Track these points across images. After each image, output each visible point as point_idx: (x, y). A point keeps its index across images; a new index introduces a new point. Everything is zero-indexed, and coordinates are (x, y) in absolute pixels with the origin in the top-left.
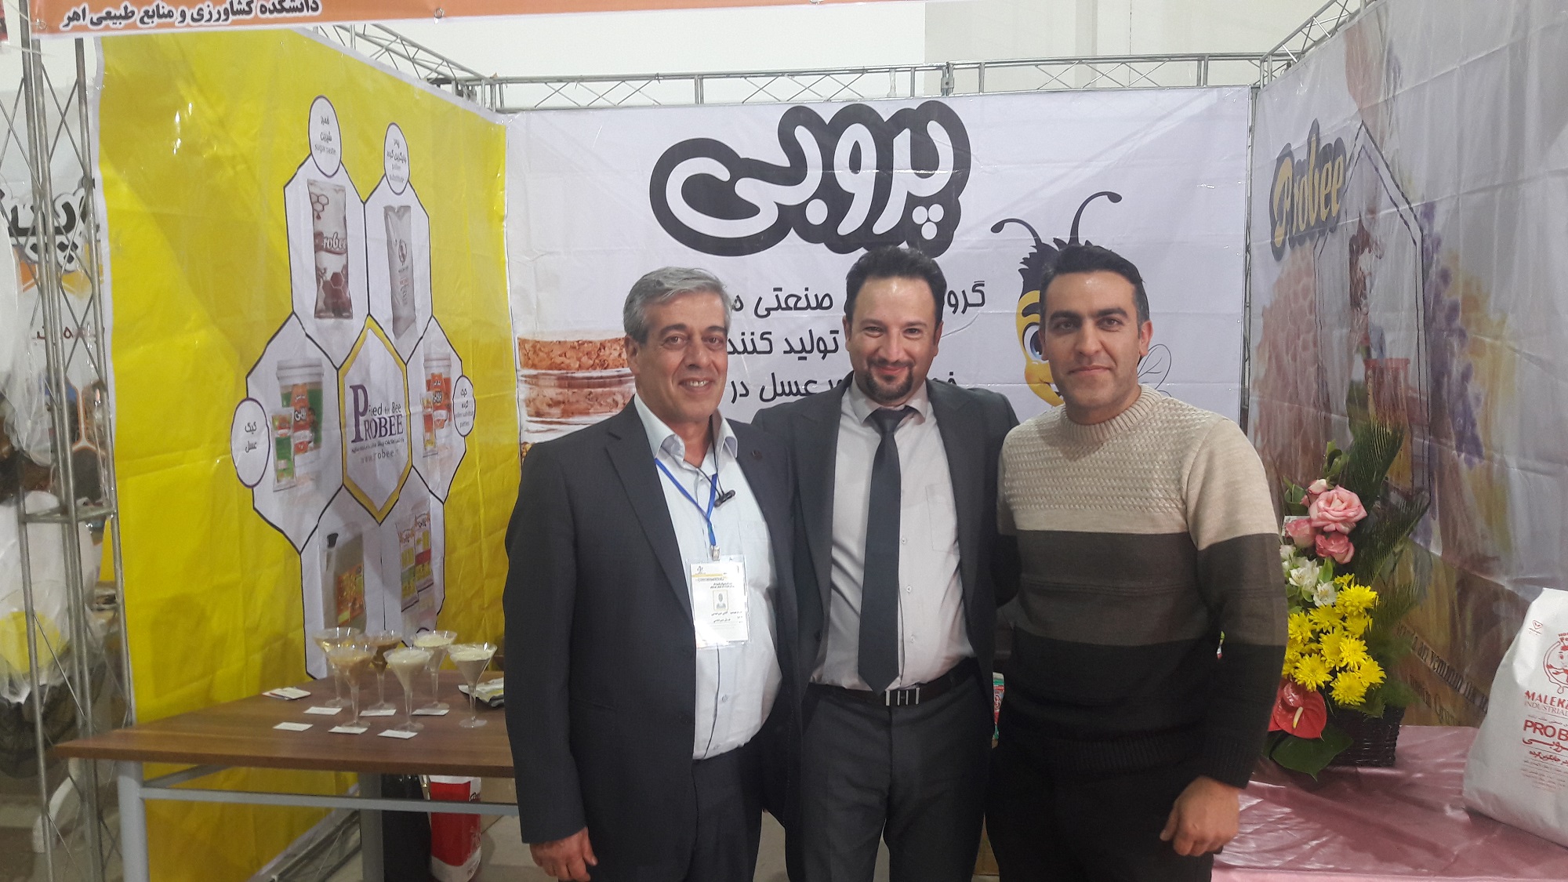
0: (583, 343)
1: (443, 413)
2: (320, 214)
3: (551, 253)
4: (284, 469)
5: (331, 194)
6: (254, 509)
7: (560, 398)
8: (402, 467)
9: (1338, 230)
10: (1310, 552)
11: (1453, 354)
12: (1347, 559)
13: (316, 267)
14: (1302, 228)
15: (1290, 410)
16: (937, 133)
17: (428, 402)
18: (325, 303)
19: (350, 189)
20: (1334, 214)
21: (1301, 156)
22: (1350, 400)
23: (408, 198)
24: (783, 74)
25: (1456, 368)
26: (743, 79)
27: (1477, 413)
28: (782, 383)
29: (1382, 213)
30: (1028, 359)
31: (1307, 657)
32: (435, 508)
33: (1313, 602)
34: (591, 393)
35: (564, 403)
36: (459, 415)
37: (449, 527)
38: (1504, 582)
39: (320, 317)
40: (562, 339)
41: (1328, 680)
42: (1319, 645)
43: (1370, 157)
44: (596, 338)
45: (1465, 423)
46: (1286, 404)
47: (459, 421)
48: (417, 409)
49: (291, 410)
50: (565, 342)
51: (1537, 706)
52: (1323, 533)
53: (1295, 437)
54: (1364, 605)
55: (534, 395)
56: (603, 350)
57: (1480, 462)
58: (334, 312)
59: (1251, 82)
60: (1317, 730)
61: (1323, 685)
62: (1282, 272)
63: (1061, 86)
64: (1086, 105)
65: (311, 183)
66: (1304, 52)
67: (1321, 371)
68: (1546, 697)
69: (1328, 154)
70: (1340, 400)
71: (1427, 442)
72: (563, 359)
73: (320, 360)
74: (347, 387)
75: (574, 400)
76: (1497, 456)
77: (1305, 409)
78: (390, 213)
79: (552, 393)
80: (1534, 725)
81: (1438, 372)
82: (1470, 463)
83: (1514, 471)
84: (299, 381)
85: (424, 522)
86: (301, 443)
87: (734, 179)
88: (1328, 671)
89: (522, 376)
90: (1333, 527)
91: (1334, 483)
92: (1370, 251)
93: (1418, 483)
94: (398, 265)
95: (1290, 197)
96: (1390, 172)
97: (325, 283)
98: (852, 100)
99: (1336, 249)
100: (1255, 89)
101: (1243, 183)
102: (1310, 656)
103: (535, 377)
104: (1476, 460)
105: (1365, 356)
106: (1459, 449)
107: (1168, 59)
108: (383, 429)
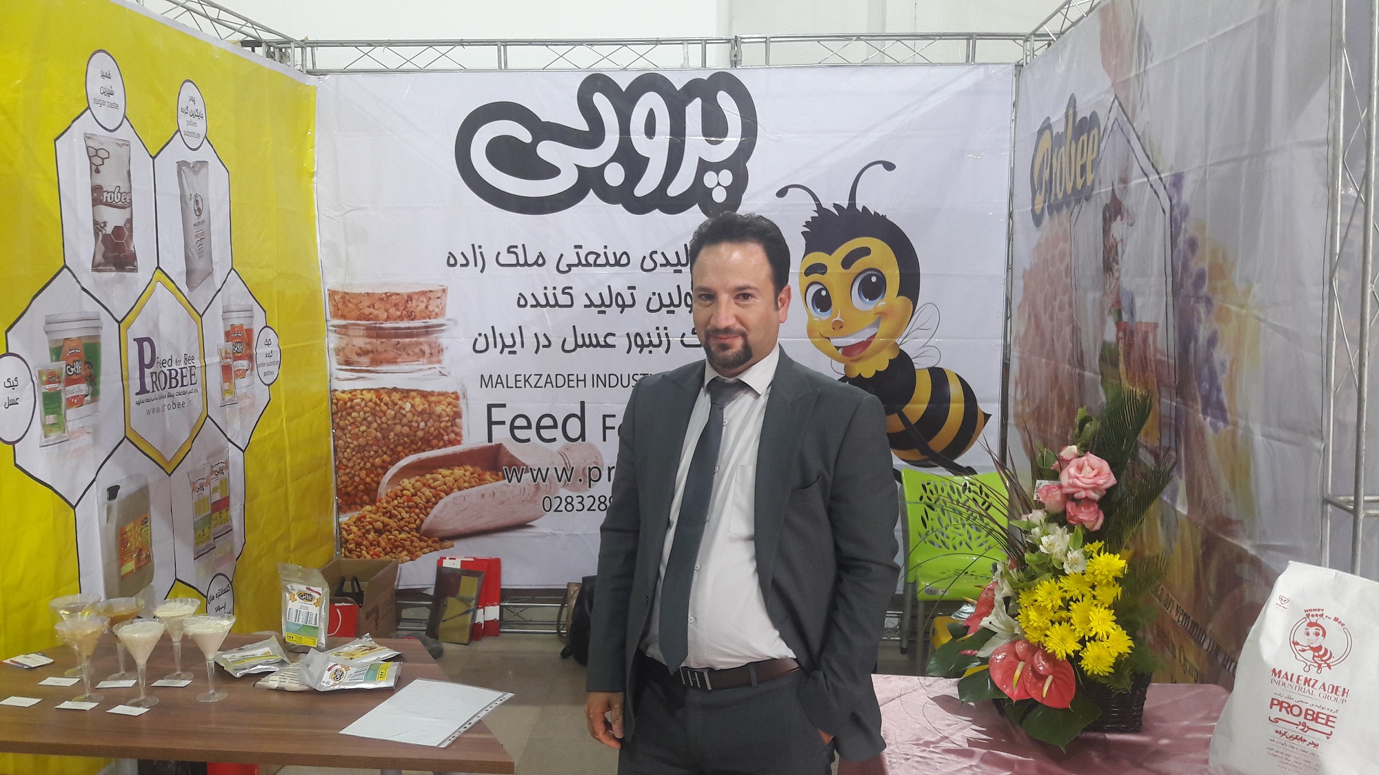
0: (392, 295)
1: (244, 364)
2: (100, 168)
3: (358, 208)
4: (53, 424)
5: (112, 149)
6: (16, 465)
7: (369, 347)
8: (196, 415)
9: (1093, 199)
10: (1059, 518)
11: (1199, 320)
12: (1097, 527)
13: (94, 220)
14: (1060, 196)
15: (1047, 365)
16: (726, 102)
17: (226, 352)
18: (104, 256)
19: (135, 143)
20: (1089, 183)
21: (1059, 128)
22: (1102, 359)
23: (206, 153)
24: (580, 43)
25: (1203, 334)
26: (545, 47)
27: (1223, 379)
28: (583, 335)
29: (1134, 183)
30: (810, 316)
31: (1057, 625)
32: (234, 455)
33: (1063, 570)
34: (399, 343)
35: (372, 352)
36: (263, 365)
37: (250, 474)
38: (1247, 546)
39: (99, 271)
40: (370, 291)
41: (1077, 649)
42: (1069, 613)
43: (1122, 130)
44: (404, 290)
45: (1210, 387)
46: (1044, 360)
47: (262, 370)
48: (214, 360)
49: (63, 364)
50: (373, 294)
51: (1284, 684)
52: (1074, 500)
53: (1052, 391)
54: (1113, 574)
55: (343, 344)
56: (410, 302)
57: (1225, 427)
58: (115, 266)
59: (1014, 60)
60: (1065, 700)
61: (1073, 654)
62: (1041, 237)
63: (839, 61)
64: (864, 78)
65: (87, 137)
66: (1062, 33)
67: (1076, 331)
68: (1293, 675)
69: (1083, 127)
70: (1092, 358)
71: (1174, 404)
72: (371, 310)
73: (98, 313)
74: (131, 341)
75: (383, 350)
76: (1242, 423)
77: (1061, 366)
78: (184, 168)
79: (361, 342)
80: (1280, 703)
81: (1186, 336)
82: (1216, 429)
83: (1258, 438)
84: (74, 335)
85: (221, 470)
86: (74, 397)
87: (536, 142)
88: (1078, 640)
89: (332, 326)
90: (1083, 494)
91: (1085, 449)
92: (1122, 219)
93: (1165, 443)
94: (193, 219)
95: (1048, 169)
96: (1141, 143)
97: (105, 236)
98: (648, 70)
99: (1091, 215)
100: (1019, 66)
101: (1007, 154)
102: (1060, 624)
103: (344, 327)
104: (1221, 424)
105: (1116, 319)
106: (1205, 413)
107: (939, 38)
108: (174, 381)
